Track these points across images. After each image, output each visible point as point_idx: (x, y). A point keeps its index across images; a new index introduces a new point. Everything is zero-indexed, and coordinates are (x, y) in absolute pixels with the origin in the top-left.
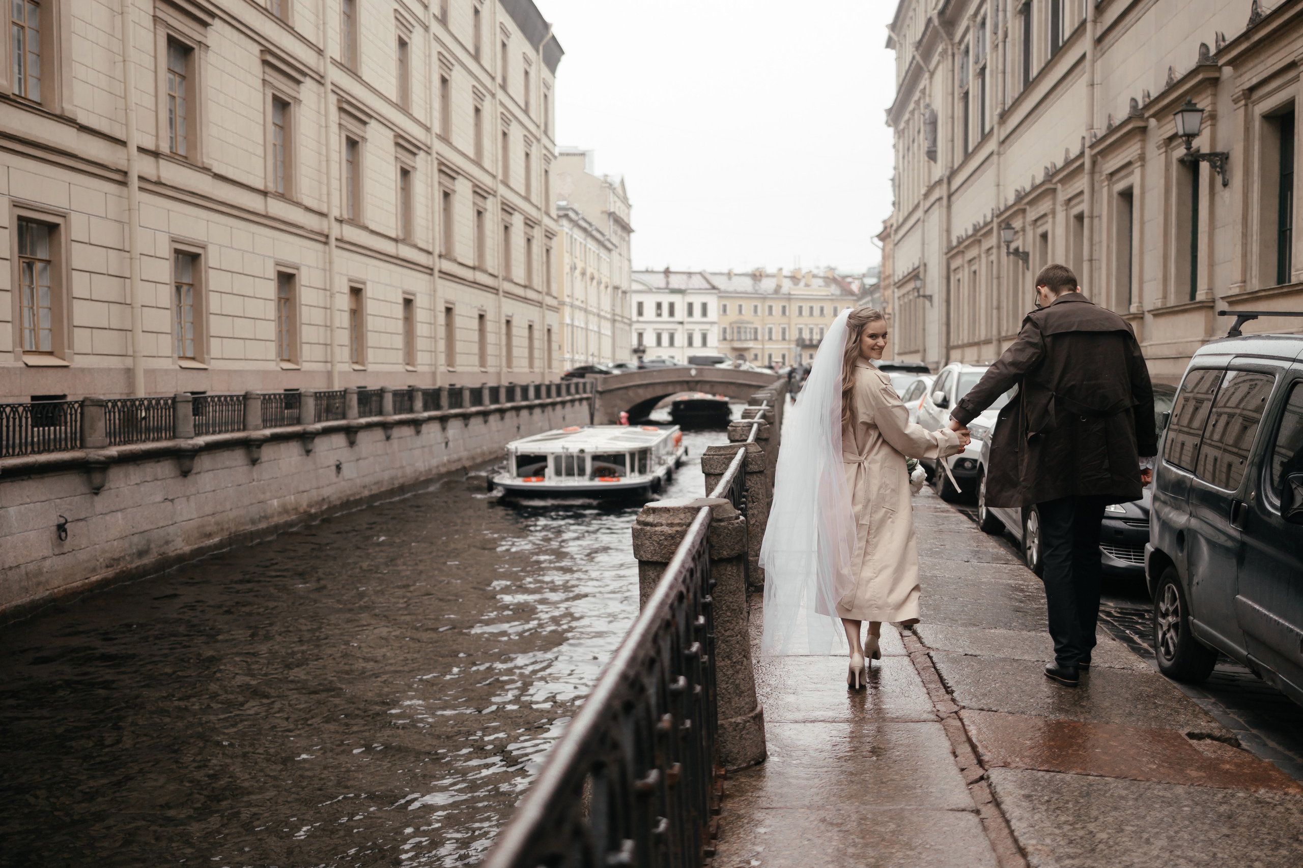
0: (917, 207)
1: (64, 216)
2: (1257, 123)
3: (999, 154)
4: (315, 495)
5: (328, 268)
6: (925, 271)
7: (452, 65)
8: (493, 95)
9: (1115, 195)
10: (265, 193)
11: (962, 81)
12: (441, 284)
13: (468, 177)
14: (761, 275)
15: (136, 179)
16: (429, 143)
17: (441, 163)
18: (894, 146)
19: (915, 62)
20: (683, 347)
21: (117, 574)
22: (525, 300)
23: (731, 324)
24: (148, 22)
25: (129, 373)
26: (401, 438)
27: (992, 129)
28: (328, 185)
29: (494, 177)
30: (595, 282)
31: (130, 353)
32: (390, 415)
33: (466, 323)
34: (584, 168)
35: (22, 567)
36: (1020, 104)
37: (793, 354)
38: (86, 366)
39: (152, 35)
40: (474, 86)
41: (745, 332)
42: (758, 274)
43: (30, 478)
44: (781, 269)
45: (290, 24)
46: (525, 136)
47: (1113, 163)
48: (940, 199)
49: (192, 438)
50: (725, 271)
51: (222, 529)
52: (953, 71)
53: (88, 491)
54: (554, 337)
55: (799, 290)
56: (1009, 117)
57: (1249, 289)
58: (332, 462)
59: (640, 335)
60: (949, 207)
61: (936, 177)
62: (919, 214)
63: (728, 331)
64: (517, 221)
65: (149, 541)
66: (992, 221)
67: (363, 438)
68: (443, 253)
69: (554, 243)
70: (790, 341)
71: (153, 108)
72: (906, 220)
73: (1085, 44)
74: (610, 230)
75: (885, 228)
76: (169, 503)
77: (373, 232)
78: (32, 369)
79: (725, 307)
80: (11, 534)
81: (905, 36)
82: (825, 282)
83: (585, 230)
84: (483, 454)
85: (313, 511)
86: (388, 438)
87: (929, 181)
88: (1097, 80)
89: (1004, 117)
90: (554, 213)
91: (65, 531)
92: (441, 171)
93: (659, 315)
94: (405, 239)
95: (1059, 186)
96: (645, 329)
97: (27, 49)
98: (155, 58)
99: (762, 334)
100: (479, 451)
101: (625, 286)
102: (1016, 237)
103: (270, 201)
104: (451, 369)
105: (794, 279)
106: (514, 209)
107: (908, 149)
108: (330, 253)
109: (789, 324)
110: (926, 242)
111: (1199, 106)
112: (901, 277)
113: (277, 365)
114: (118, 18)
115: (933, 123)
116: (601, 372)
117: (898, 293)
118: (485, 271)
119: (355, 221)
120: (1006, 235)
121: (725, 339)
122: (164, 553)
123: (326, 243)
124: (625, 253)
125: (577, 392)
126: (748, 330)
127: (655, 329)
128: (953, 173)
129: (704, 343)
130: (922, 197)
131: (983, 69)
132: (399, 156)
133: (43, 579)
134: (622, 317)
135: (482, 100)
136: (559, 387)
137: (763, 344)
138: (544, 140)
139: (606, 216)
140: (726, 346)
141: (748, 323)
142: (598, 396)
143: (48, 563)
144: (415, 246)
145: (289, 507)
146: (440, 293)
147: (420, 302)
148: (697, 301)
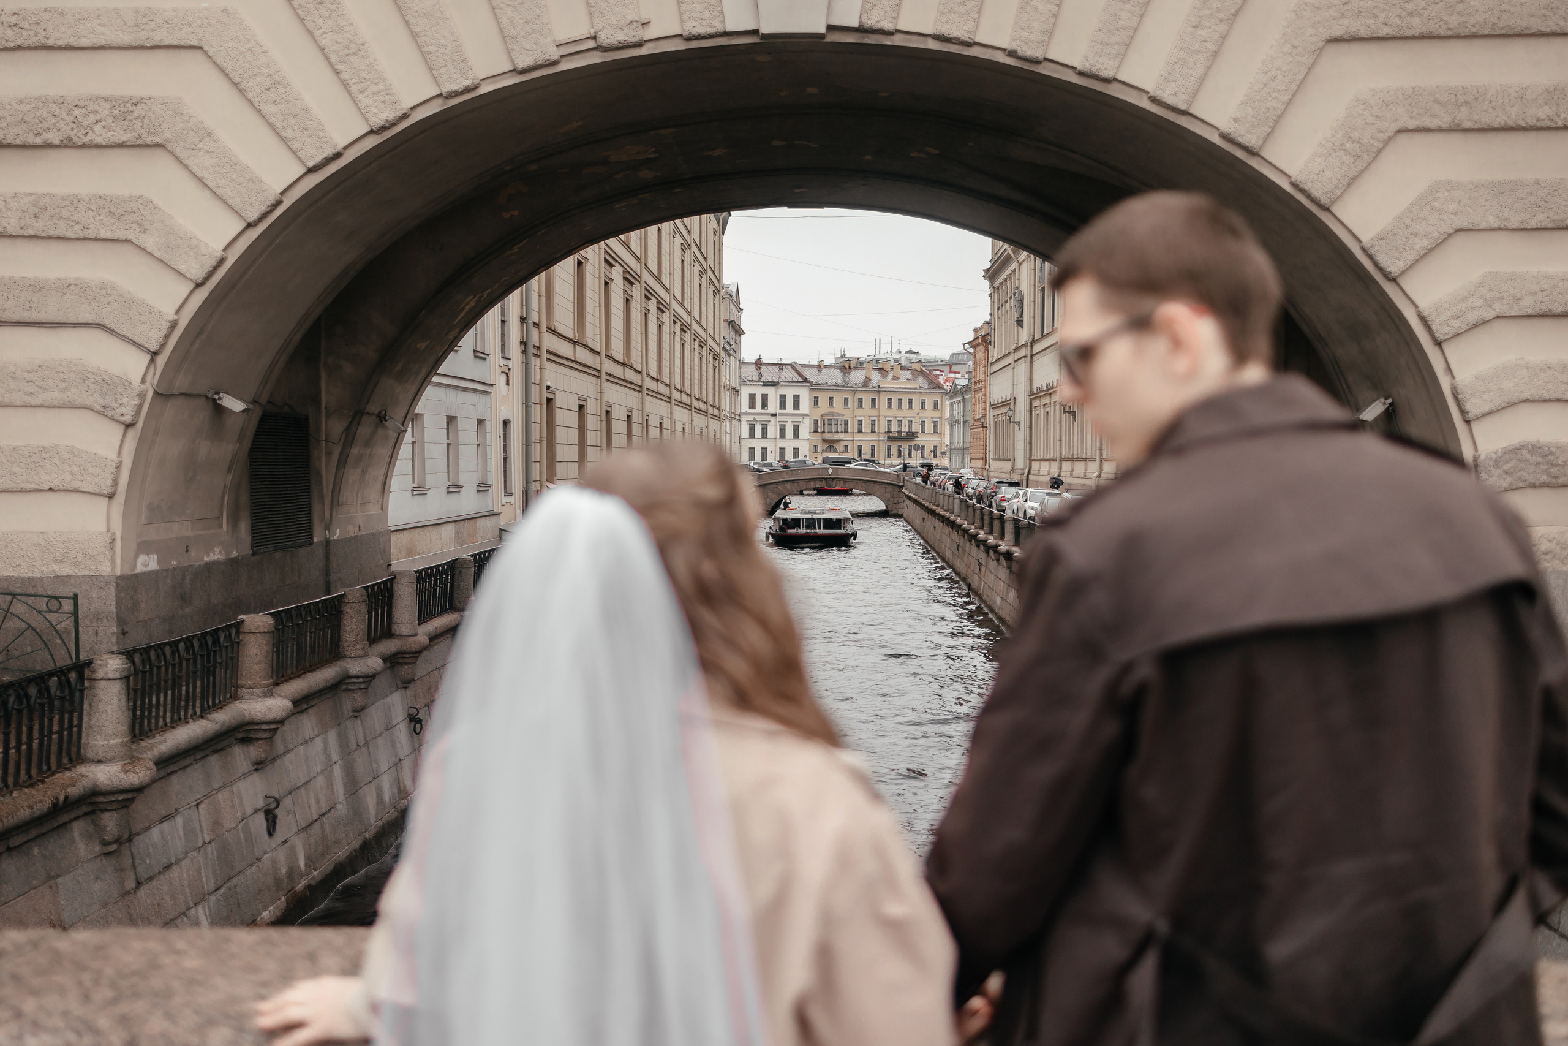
0: (1008, 355)
6: (1014, 403)
10: (624, 365)
11: (1040, 278)
14: (850, 366)
20: (775, 439)
23: (822, 416)
37: (882, 446)
41: (836, 425)
42: (846, 364)
44: (868, 360)
48: (1025, 357)
50: (815, 362)
52: (1035, 270)
55: (888, 383)
60: (1031, 362)
61: (1022, 342)
62: (1010, 360)
63: (820, 423)
70: (879, 433)
72: (1000, 359)
74: (730, 336)
79: (816, 400)
82: (913, 375)
87: (1018, 342)
93: (753, 407)
99: (853, 426)
105: (882, 370)
107: (1001, 307)
109: (878, 417)
110: (1015, 381)
115: (1021, 298)
117: (993, 413)
121: (816, 431)
124: (737, 353)
126: (839, 423)
127: (748, 421)
128: (1034, 342)
129: (796, 435)
130: (1012, 350)
137: (853, 436)
138: (719, 287)
140: (817, 437)
141: (839, 415)
148: (790, 393)
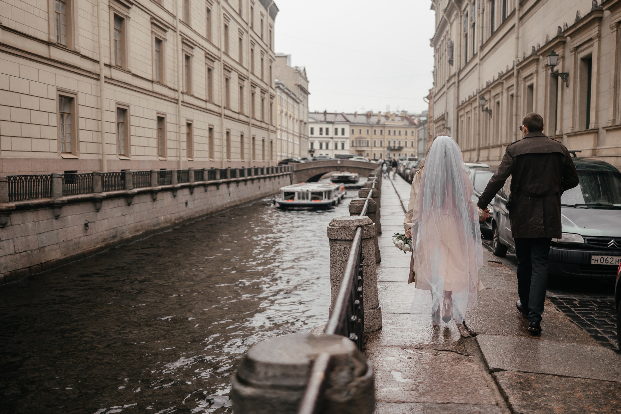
0: (444, 86)
1: (76, 94)
2: (579, 62)
3: (480, 65)
4: (177, 215)
5: (178, 114)
6: (447, 116)
7: (229, 19)
8: (247, 32)
9: (527, 87)
10: (152, 82)
11: (465, 28)
12: (225, 121)
13: (236, 71)
14: (370, 115)
15: (103, 78)
16: (220, 56)
17: (225, 65)
18: (434, 56)
19: (444, 18)
20: (332, 150)
21: (106, 245)
22: (261, 128)
23: (356, 138)
24: (106, 8)
25: (101, 161)
26: (211, 191)
27: (477, 53)
28: (178, 77)
29: (248, 70)
30: (291, 119)
31: (101, 152)
32: (207, 181)
33: (235, 139)
34: (286, 63)
35: (73, 240)
36: (489, 43)
37: (386, 154)
38: (84, 158)
39: (108, 14)
40: (239, 29)
41: (363, 143)
42: (369, 114)
43: (75, 205)
44: (380, 112)
45: (162, 5)
46: (261, 51)
47: (525, 73)
48: (454, 83)
49: (132, 189)
50: (353, 113)
51: (143, 228)
52: (461, 23)
53: (94, 210)
54: (274, 145)
55: (389, 123)
56: (485, 47)
57: (575, 131)
58: (184, 201)
59: (312, 144)
60: (458, 87)
61: (452, 73)
62: (445, 89)
63: (355, 142)
64: (258, 91)
65: (116, 232)
66: (476, 95)
67: (196, 190)
68: (226, 107)
69: (274, 101)
70: (384, 147)
71: (109, 46)
72: (439, 91)
73: (515, 20)
74: (298, 93)
75: (430, 94)
76: (123, 217)
77: (196, 98)
78: (65, 160)
79: (353, 130)
80: (69, 227)
81: (439, 4)
82: (401, 118)
83: (287, 94)
84: (245, 199)
85: (177, 222)
86: (206, 191)
87: (450, 74)
88: (520, 36)
89: (482, 48)
90: (274, 86)
91: (88, 226)
92: (225, 69)
93: (321, 134)
94: (209, 100)
95: (504, 81)
96: (314, 141)
97: (61, 23)
98: (110, 24)
99: (371, 144)
100: (243, 197)
101: (305, 120)
102: (486, 103)
103: (154, 85)
104: (229, 160)
105: (387, 117)
106: (256, 85)
107: (441, 58)
108: (179, 108)
109: (384, 139)
110: (448, 102)
111: (557, 53)
112: (436, 118)
113: (157, 158)
114: (96, 8)
115: (452, 47)
116: (295, 162)
117: (435, 126)
118: (243, 115)
119: (188, 93)
120: (483, 102)
121: (353, 146)
122: (122, 237)
123: (177, 103)
124: (305, 104)
125: (285, 171)
126: (364, 142)
127: (319, 141)
128: (460, 71)
129: (343, 148)
130: (446, 82)
131: (474, 24)
132: (207, 62)
133: (80, 245)
134: (304, 135)
135: (242, 35)
136: (277, 169)
137: (372, 149)
138: (270, 52)
139: (296, 87)
140: (353, 149)
141: (364, 138)
142: (294, 173)
143: (82, 239)
144: (214, 104)
145: (168, 220)
146: (224, 125)
147: (216, 129)
148: (340, 127)
